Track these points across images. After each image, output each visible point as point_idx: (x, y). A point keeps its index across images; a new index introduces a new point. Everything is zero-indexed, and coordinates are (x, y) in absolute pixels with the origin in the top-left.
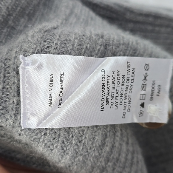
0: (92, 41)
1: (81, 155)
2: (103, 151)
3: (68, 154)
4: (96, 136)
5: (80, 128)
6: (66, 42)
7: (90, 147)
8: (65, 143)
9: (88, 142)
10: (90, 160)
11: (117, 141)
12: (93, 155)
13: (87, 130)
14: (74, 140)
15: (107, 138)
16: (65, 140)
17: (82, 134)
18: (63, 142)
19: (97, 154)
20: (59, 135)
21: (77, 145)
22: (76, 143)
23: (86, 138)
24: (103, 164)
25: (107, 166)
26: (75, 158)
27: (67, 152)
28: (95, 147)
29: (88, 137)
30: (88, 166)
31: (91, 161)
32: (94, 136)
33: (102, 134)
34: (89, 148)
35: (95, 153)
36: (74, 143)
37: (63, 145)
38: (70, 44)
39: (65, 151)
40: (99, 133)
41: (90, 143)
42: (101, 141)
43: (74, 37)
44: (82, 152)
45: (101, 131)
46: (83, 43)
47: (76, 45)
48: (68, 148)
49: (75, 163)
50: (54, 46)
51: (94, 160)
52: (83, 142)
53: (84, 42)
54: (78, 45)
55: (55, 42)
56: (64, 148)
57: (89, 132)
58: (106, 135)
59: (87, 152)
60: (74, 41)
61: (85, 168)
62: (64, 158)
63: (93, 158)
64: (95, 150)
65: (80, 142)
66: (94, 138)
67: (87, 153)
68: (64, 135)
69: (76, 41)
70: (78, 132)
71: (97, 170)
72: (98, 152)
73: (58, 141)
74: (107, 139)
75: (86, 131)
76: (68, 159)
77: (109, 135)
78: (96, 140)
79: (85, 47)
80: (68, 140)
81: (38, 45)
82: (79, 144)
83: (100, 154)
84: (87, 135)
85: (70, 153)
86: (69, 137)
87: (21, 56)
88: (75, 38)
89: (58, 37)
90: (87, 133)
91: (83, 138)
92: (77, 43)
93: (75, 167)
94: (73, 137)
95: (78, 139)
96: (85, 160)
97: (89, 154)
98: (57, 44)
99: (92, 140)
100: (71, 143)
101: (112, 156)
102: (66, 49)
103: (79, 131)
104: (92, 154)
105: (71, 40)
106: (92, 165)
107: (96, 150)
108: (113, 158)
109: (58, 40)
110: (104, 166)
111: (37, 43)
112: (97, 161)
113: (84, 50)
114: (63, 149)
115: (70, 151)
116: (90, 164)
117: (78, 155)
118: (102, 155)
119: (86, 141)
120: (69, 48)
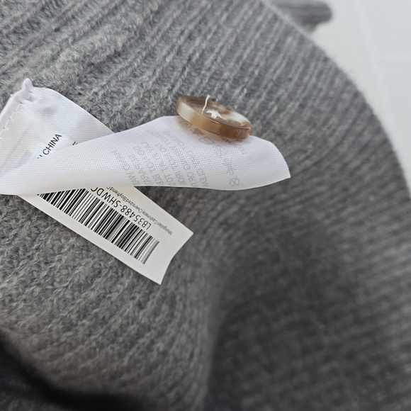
0: (163, 108)
1: (39, 285)
2: (83, 295)
3: (17, 273)
4: (81, 265)
5: (57, 241)
6: (115, 95)
7: (61, 280)
8: (20, 253)
9: (60, 269)
10: (52, 301)
11: (118, 291)
12: (62, 294)
13: (69, 250)
14: (38, 255)
15: (100, 277)
16: (21, 249)
17: (56, 252)
18: (17, 251)
19: (69, 296)
20: (15, 236)
21: (38, 266)
22: (39, 262)
23: (60, 260)
24: (74, 317)
25: (79, 323)
26: (26, 286)
27: (16, 269)
28: (70, 282)
29: (64, 261)
30: (45, 311)
31: (53, 305)
32: (75, 264)
33: (92, 267)
34: (58, 280)
35: (66, 293)
36: (35, 260)
37: (15, 256)
38: (121, 102)
39: (13, 267)
40: (88, 263)
41: (64, 272)
42: (87, 278)
43: (134, 91)
44: (42, 281)
45: (92, 262)
46: (146, 106)
47: (130, 107)
48: (21, 264)
49: (24, 297)
50: (89, 95)
51: (58, 304)
52: (53, 265)
53: (149, 106)
54: (136, 109)
55: (95, 90)
56: (14, 261)
57: (70, 254)
58: (100, 273)
59: (52, 285)
60: (131, 98)
61: (37, 313)
62: (7, 280)
63: (59, 299)
64: (67, 286)
65: (46, 263)
66: (74, 268)
67: (50, 287)
68: (24, 239)
69: (135, 99)
70: (51, 246)
71: (58, 323)
72: (73, 294)
73: (9, 244)
74: (98, 280)
75: (66, 250)
76: (14, 283)
77: (106, 275)
78: (76, 272)
79: (146, 114)
80: (26, 250)
81: (66, 84)
82: (42, 265)
83: (73, 299)
84: (66, 257)
85: (22, 273)
86: (30, 247)
87: (27, 80)
88: (135, 93)
89: (105, 83)
90: (66, 253)
91: (56, 258)
92: (134, 104)
93: (22, 305)
94: (38, 249)
95: (45, 257)
96: (43, 299)
97: (55, 289)
98: (96, 94)
99: (70, 269)
100: (30, 258)
101: (95, 311)
102: (109, 107)
103: (53, 245)
104: (60, 292)
105: (127, 94)
106: (52, 311)
107: (69, 287)
108: (96, 315)
109: (103, 87)
110: (74, 322)
111: (66, 81)
112: (64, 309)
113: (142, 119)
114: (11, 262)
115: (23, 271)
116: (49, 308)
117: (34, 283)
118: (78, 301)
119: (59, 265)
120: (115, 109)
